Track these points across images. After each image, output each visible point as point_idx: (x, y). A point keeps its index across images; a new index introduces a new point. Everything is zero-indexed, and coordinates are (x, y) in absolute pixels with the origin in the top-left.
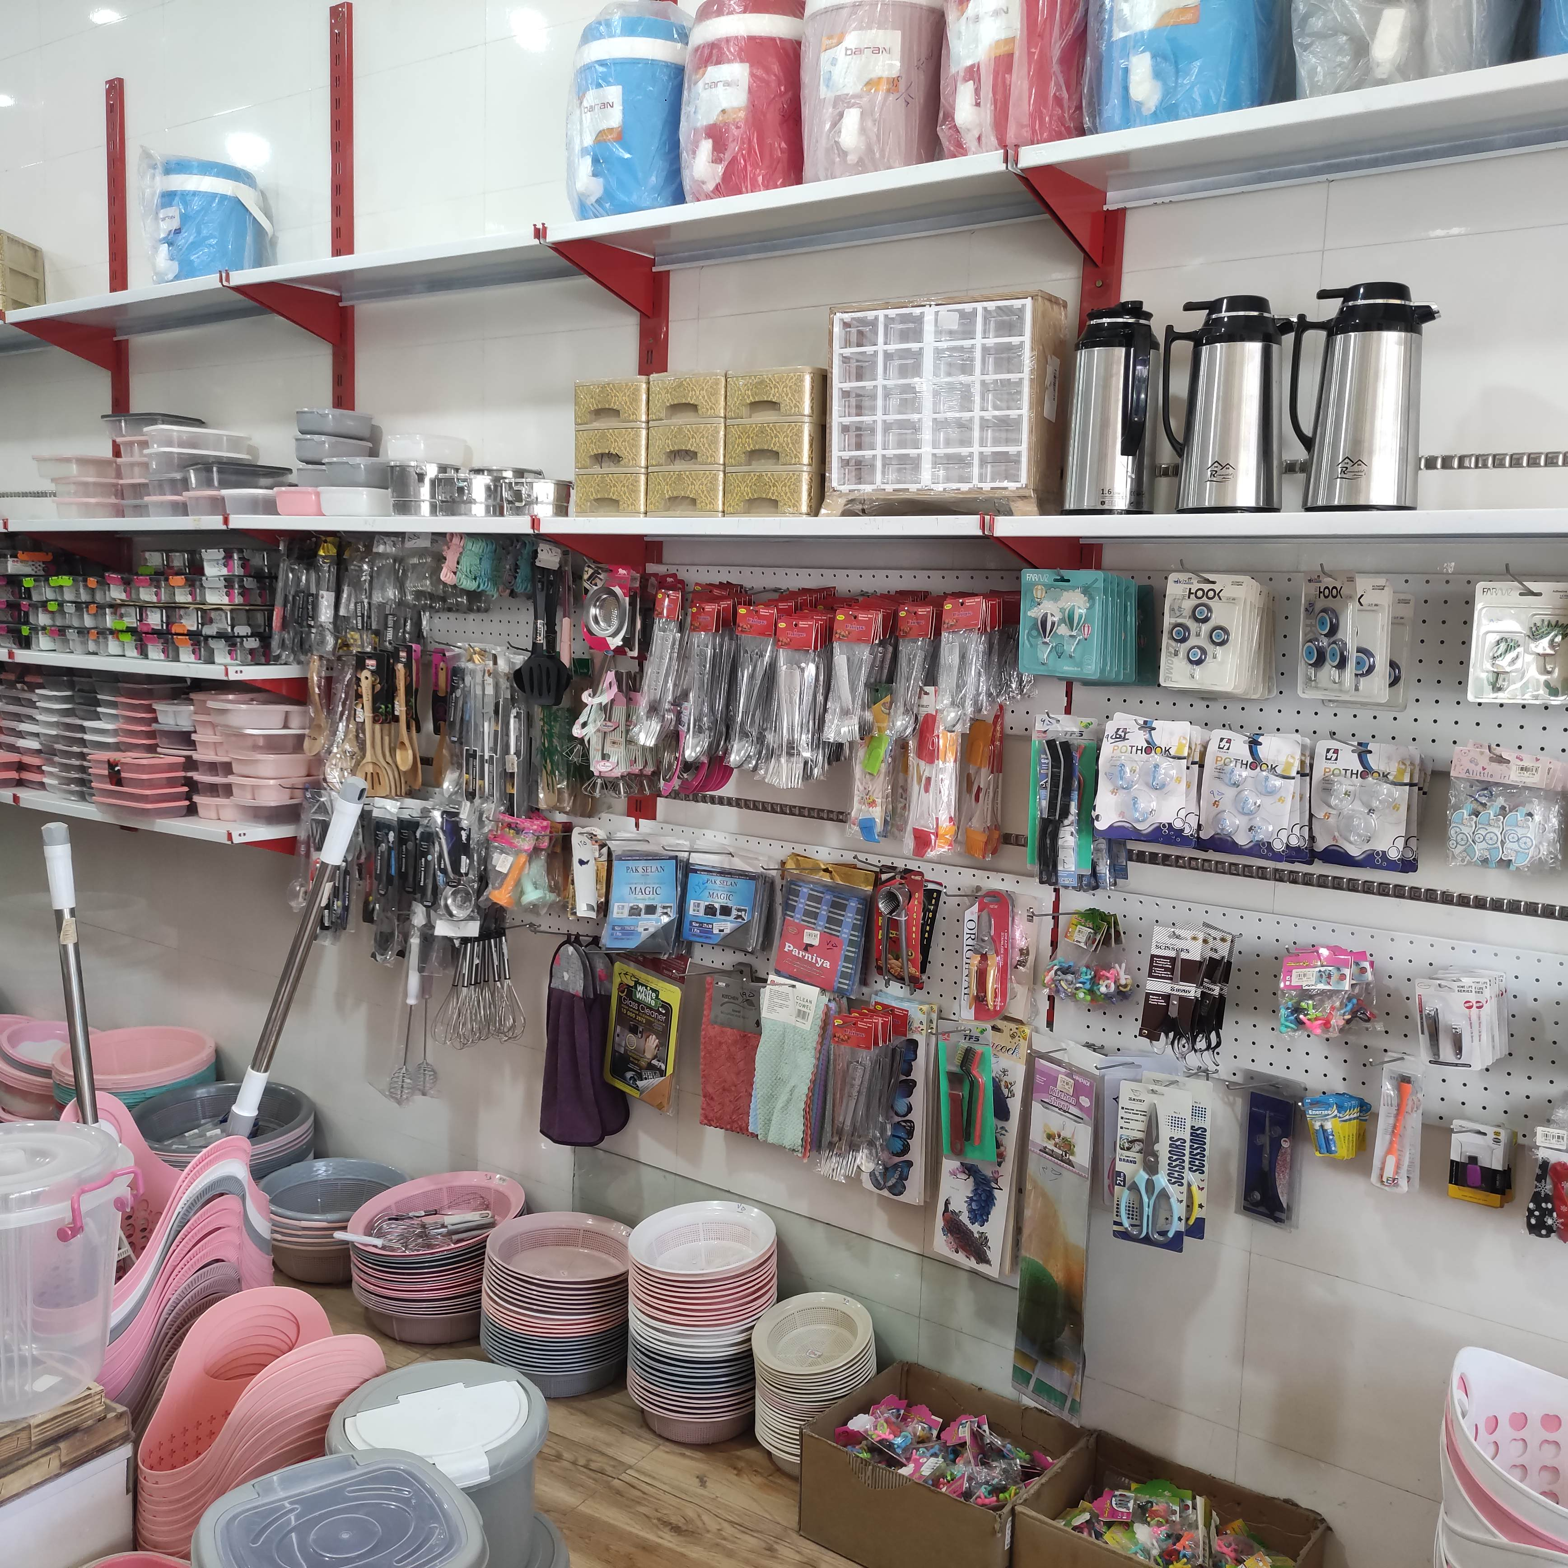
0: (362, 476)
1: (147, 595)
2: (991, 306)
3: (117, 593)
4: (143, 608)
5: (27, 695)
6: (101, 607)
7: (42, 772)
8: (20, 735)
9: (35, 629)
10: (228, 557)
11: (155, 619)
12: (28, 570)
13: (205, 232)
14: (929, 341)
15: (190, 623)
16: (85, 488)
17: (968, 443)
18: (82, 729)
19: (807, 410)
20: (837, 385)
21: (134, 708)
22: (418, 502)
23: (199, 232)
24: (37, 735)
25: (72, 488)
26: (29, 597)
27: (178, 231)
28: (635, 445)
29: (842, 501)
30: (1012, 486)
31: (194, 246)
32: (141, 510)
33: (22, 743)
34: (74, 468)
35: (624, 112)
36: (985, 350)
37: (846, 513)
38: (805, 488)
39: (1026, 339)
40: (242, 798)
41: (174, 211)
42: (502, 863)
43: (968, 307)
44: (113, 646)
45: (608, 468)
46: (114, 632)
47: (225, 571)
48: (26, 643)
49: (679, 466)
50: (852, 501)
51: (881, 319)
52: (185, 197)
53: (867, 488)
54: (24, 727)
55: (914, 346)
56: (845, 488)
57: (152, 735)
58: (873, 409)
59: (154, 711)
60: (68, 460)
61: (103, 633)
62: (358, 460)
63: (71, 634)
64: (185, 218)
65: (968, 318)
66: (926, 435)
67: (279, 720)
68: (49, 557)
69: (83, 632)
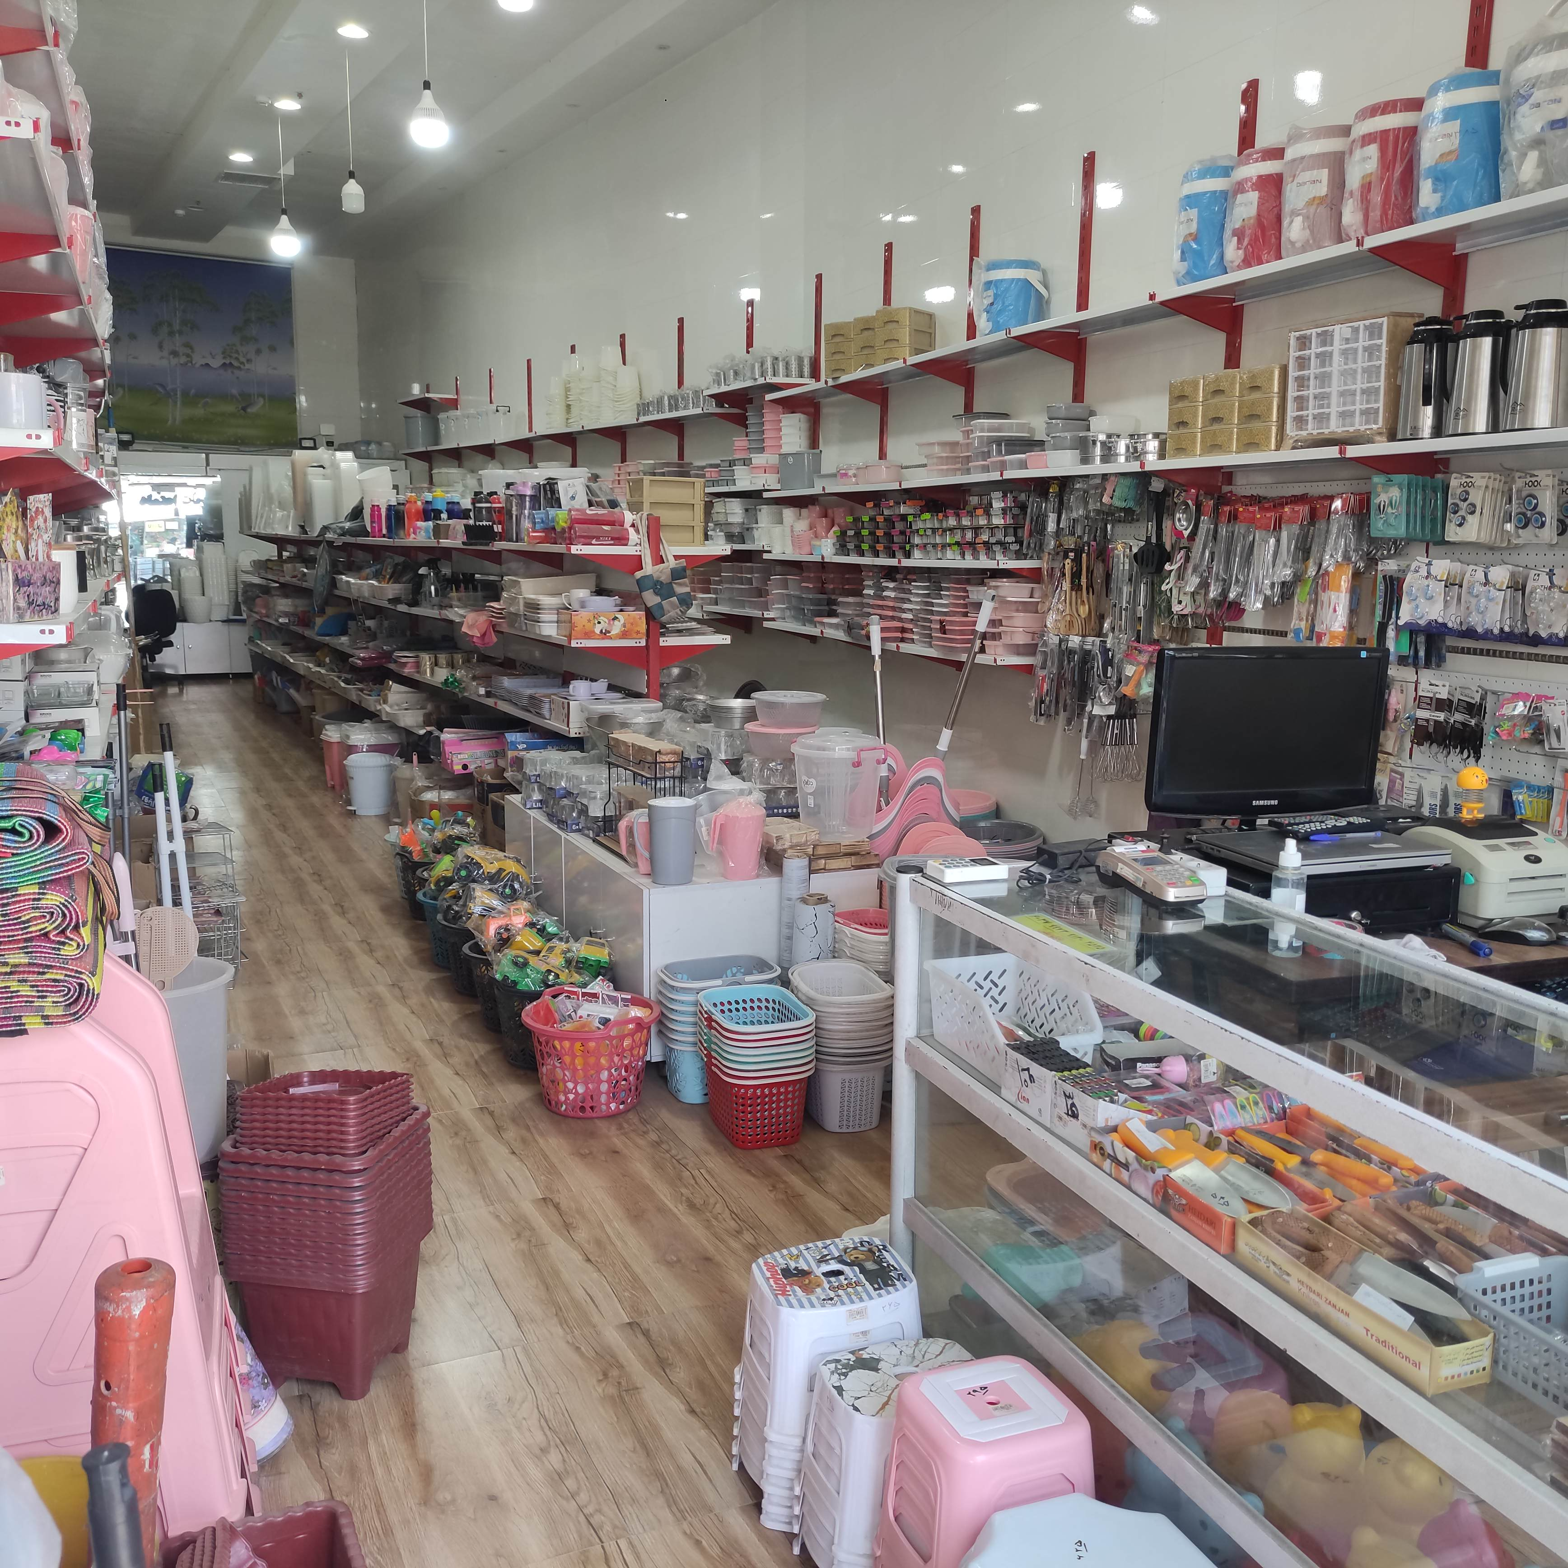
0: (1068, 443)
1: (966, 522)
2: (1367, 322)
3: (952, 522)
4: (963, 529)
5: (907, 587)
6: (944, 531)
7: (913, 632)
8: (904, 611)
9: (912, 546)
10: (1005, 496)
11: (969, 536)
12: (912, 511)
13: (1007, 303)
14: (1337, 346)
15: (985, 537)
16: (942, 460)
17: (1354, 404)
18: (932, 605)
19: (1276, 389)
20: (1292, 373)
21: (956, 590)
22: (1094, 457)
23: (1003, 303)
24: (911, 610)
25: (935, 460)
26: (911, 527)
27: (992, 304)
28: (1195, 416)
29: (1291, 441)
30: (1374, 427)
31: (1000, 312)
32: (968, 471)
33: (904, 616)
34: (937, 448)
35: (1198, 223)
36: (1364, 347)
37: (1294, 448)
38: (1274, 435)
39: (1384, 341)
40: (1006, 640)
41: (990, 293)
42: (1129, 670)
43: (1355, 324)
44: (949, 553)
45: (1182, 430)
46: (950, 545)
47: (1003, 505)
48: (908, 555)
49: (1216, 427)
50: (1296, 441)
51: (1314, 335)
52: (997, 283)
53: (1304, 433)
54: (906, 606)
55: (1328, 349)
56: (1293, 434)
57: (965, 606)
58: (1308, 387)
59: (967, 591)
60: (933, 444)
61: (944, 546)
62: (1066, 434)
63: (929, 548)
64: (996, 296)
65: (1356, 330)
66: (1334, 399)
67: (1027, 593)
68: (923, 503)
69: (934, 546)
